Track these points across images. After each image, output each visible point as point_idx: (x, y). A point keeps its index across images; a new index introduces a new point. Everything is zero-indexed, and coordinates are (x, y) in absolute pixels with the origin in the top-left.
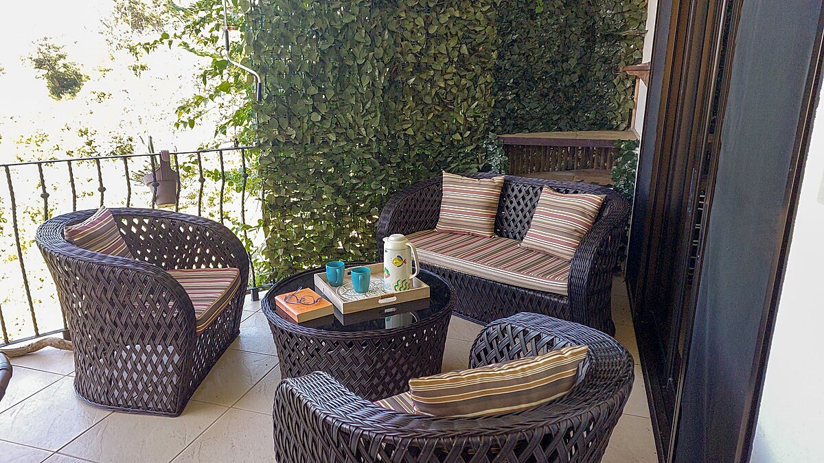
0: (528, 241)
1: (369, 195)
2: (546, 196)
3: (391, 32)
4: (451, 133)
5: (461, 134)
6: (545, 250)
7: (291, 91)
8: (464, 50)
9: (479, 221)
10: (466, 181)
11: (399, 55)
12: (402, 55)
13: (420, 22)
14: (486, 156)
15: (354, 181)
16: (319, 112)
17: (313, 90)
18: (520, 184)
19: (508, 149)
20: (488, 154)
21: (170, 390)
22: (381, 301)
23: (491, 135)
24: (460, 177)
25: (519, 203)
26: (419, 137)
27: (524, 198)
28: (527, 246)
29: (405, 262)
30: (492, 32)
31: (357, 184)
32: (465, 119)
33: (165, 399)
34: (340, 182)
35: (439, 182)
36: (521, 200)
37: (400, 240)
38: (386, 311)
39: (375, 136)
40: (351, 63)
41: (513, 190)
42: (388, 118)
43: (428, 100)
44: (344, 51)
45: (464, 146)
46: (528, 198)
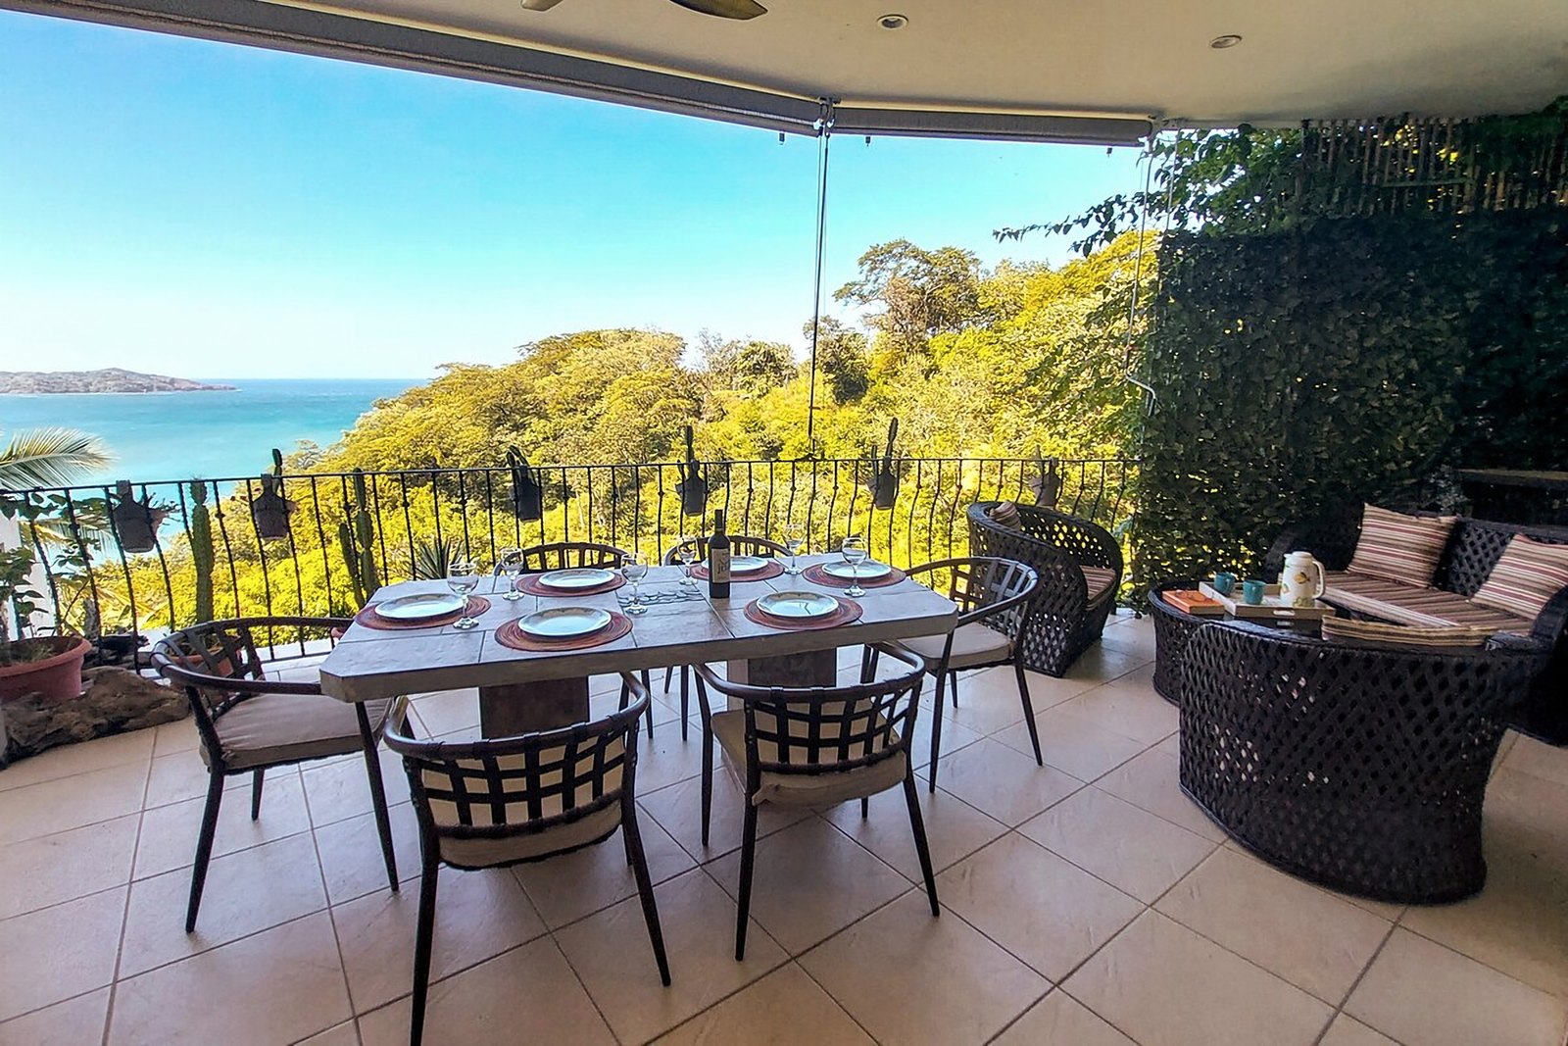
0: (1482, 595)
1: (1259, 523)
2: (1517, 544)
3: (1313, 347)
4: (1382, 460)
5: (1397, 464)
6: (1506, 608)
7: (1185, 405)
8: (1414, 364)
9: (1413, 566)
10: (1398, 518)
11: (1320, 371)
12: (1324, 371)
13: (1354, 334)
14: (1434, 495)
15: (1243, 505)
16: (1211, 429)
17: (1210, 407)
18: (1480, 530)
19: (1469, 487)
20: (1436, 490)
21: (1057, 653)
22: (1275, 612)
23: (1444, 468)
24: (1390, 512)
25: (1476, 552)
26: (1336, 462)
27: (1484, 547)
28: (1479, 601)
29: (1309, 580)
30: (1459, 344)
31: (1245, 509)
32: (1406, 446)
33: (1051, 660)
34: (1225, 504)
35: (1361, 516)
36: (1480, 549)
37: (1307, 557)
38: (1279, 623)
39: (1276, 458)
40: (1256, 379)
41: (1469, 535)
42: (1296, 438)
43: (1353, 421)
44: (1251, 368)
45: (1401, 479)
46: (1490, 546)
